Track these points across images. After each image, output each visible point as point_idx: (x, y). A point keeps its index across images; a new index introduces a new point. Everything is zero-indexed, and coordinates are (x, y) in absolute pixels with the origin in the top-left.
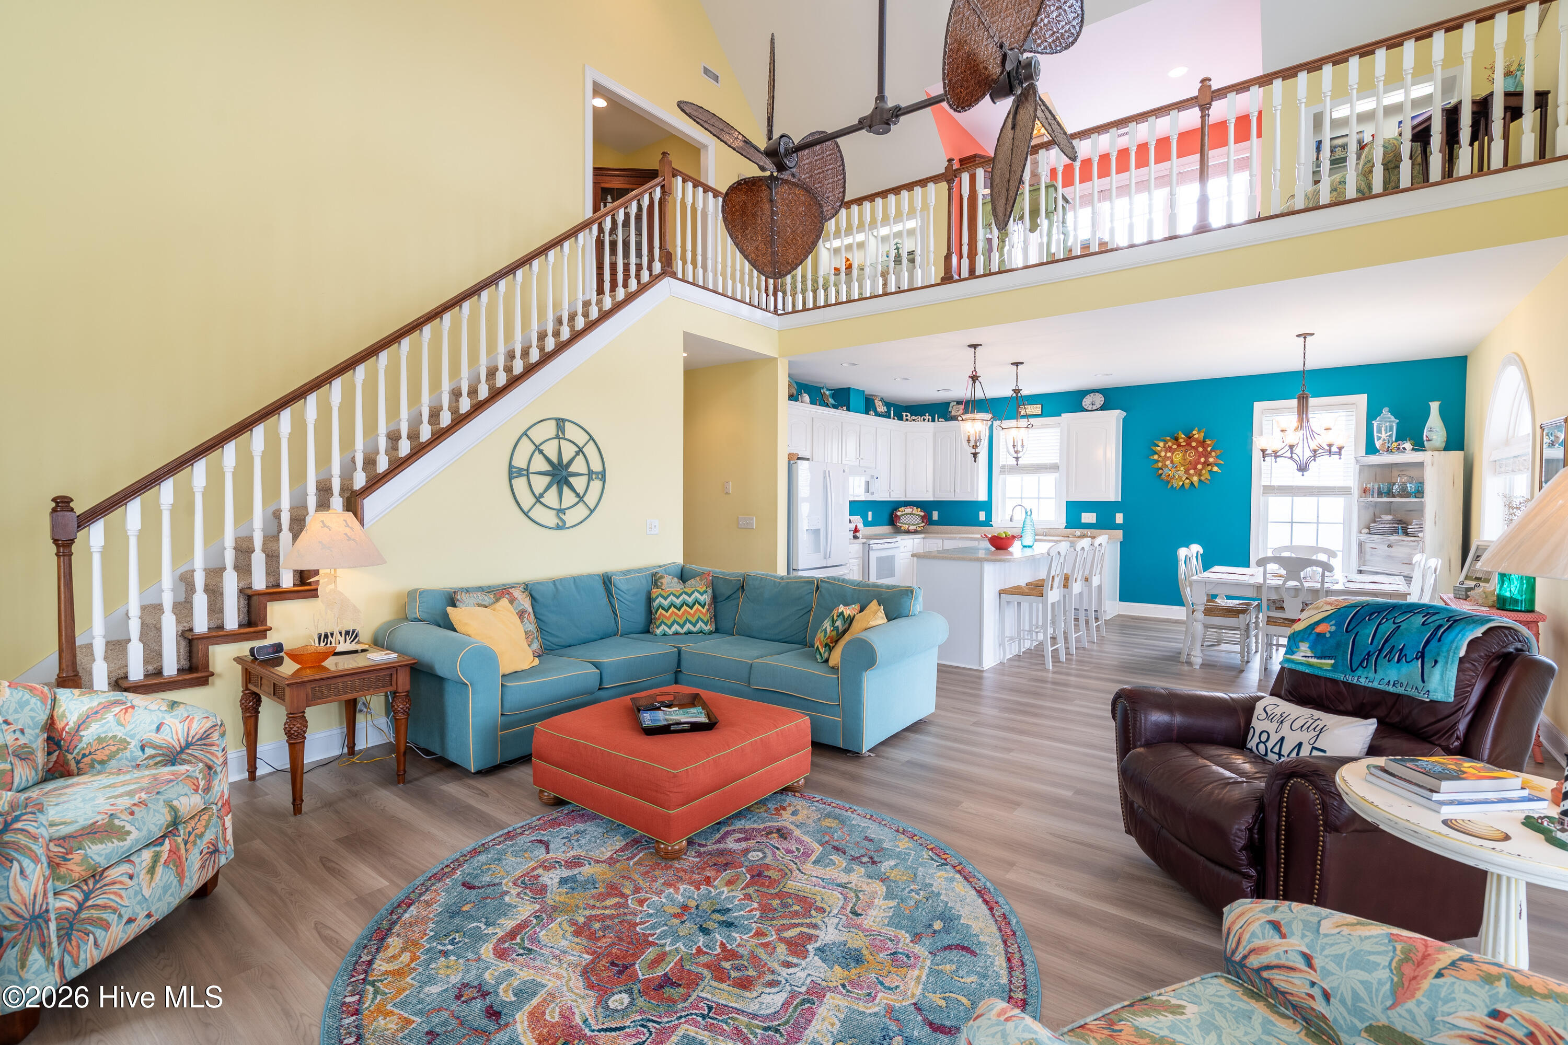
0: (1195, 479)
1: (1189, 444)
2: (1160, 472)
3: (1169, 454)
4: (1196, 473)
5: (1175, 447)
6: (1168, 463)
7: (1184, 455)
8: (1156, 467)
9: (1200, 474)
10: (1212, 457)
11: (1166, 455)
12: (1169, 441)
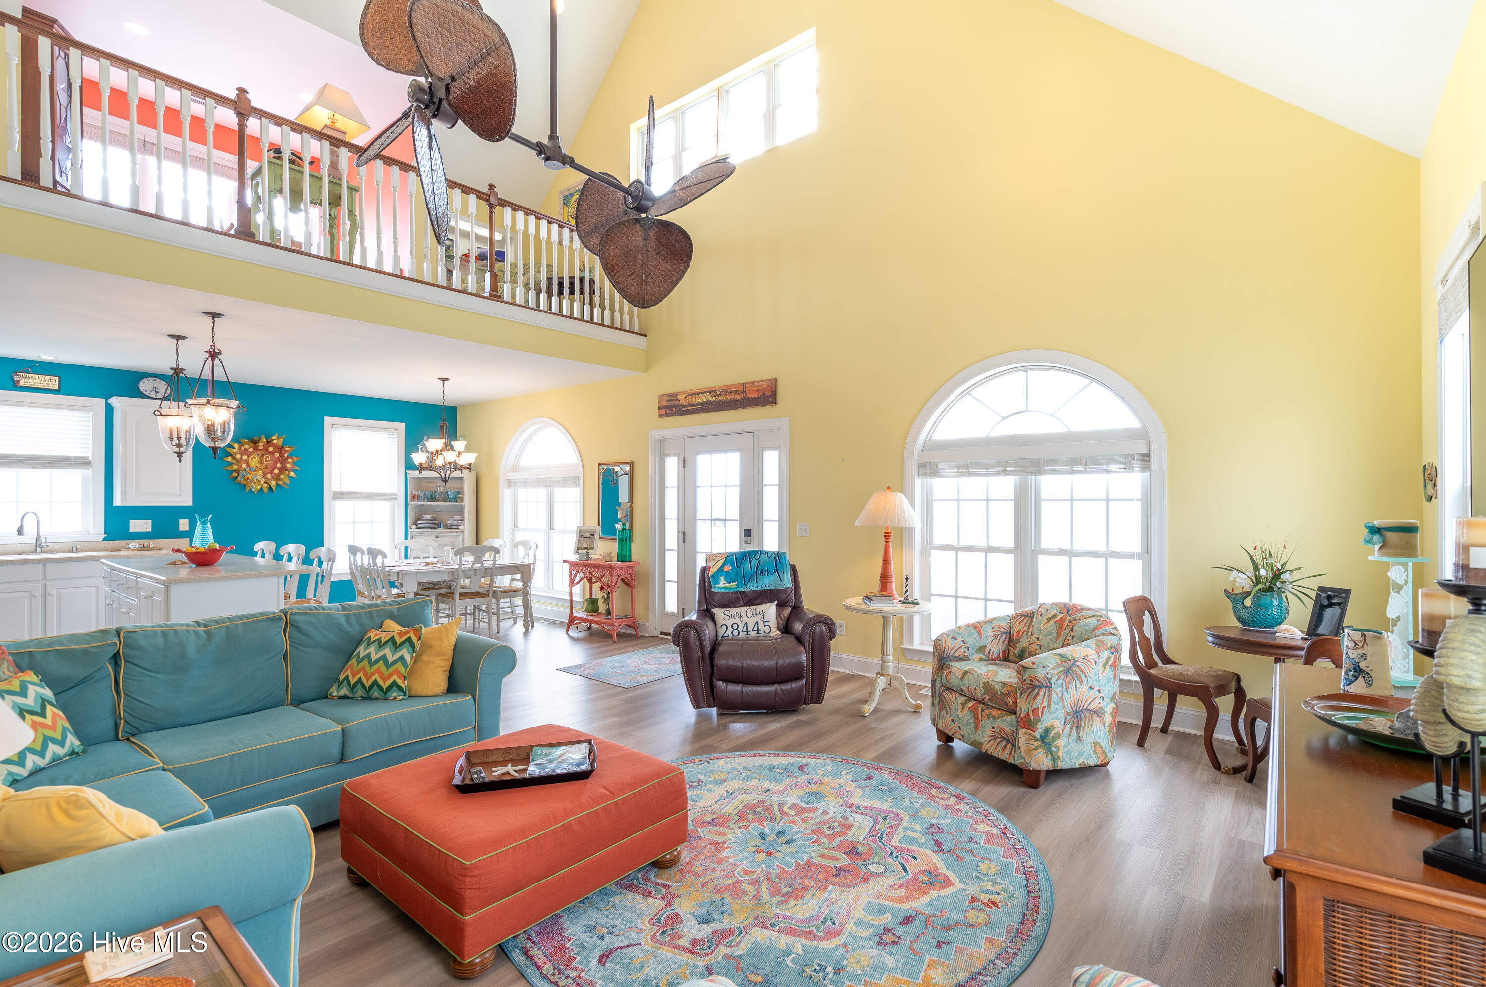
0: (273, 483)
1: (266, 449)
2: (235, 475)
3: (245, 457)
4: (273, 477)
5: (251, 450)
6: (244, 466)
7: (260, 458)
8: (230, 469)
9: (277, 478)
10: (289, 463)
11: (241, 457)
12: (247, 443)
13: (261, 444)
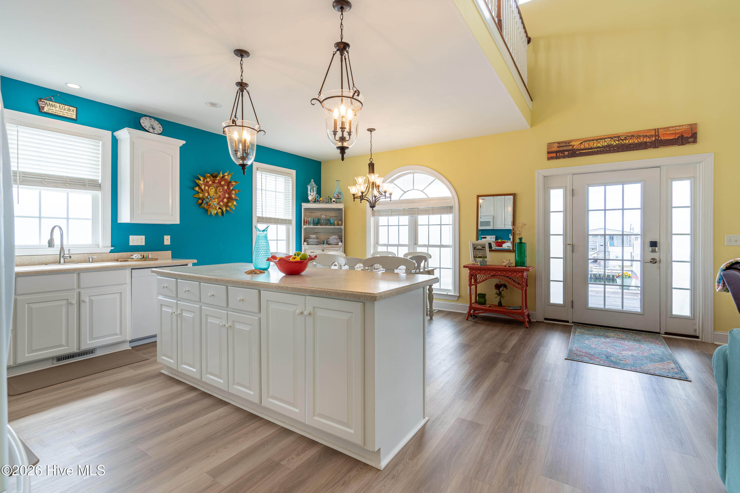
0: (224, 209)
1: (220, 183)
2: (200, 201)
4: (224, 205)
5: (210, 183)
6: (206, 194)
7: (216, 189)
8: (198, 197)
9: (226, 205)
10: (233, 194)
11: (205, 188)
12: (209, 177)
13: (218, 178)
